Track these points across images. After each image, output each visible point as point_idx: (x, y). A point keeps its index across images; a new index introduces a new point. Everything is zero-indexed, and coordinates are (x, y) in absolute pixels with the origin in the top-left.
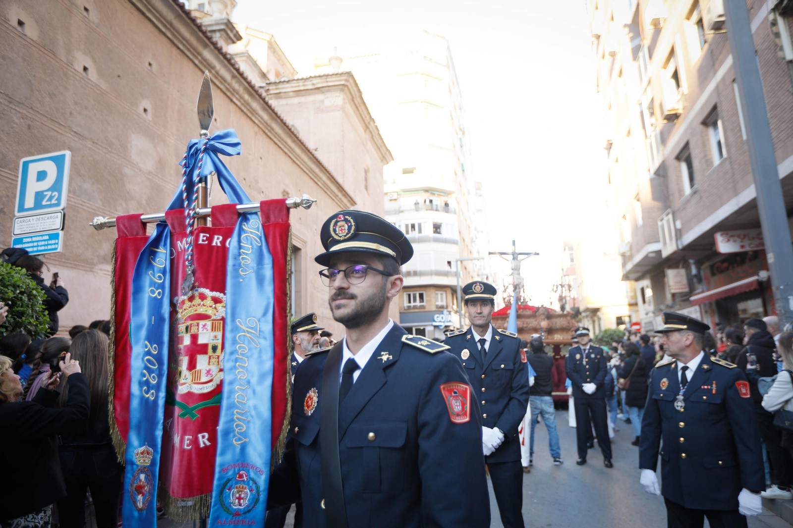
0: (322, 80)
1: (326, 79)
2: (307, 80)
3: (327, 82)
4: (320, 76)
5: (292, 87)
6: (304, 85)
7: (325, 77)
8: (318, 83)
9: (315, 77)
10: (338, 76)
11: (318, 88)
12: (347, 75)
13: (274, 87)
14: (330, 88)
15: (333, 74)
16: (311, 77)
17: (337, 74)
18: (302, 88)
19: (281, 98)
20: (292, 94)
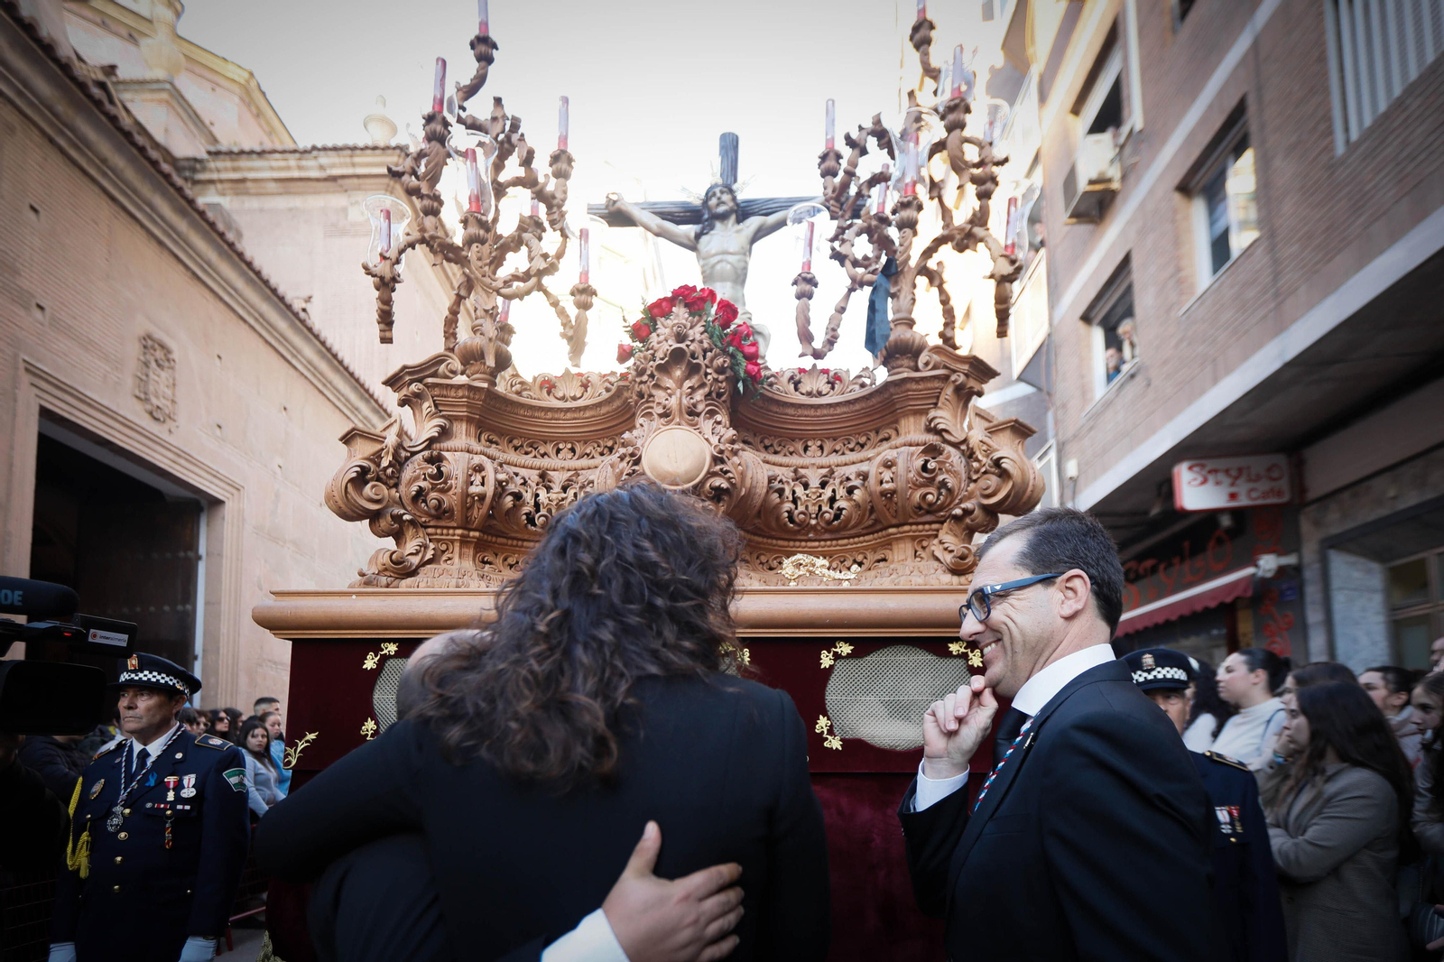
0: (342, 160)
1: (351, 156)
2: (306, 155)
3: (353, 165)
4: (335, 149)
5: (272, 169)
6: (300, 168)
7: (349, 152)
8: (333, 166)
9: (325, 149)
10: (378, 152)
11: (333, 179)
12: (398, 151)
13: (229, 164)
14: (361, 181)
15: (367, 148)
16: (314, 148)
17: (375, 148)
18: (296, 174)
19: (247, 193)
20: (272, 186)
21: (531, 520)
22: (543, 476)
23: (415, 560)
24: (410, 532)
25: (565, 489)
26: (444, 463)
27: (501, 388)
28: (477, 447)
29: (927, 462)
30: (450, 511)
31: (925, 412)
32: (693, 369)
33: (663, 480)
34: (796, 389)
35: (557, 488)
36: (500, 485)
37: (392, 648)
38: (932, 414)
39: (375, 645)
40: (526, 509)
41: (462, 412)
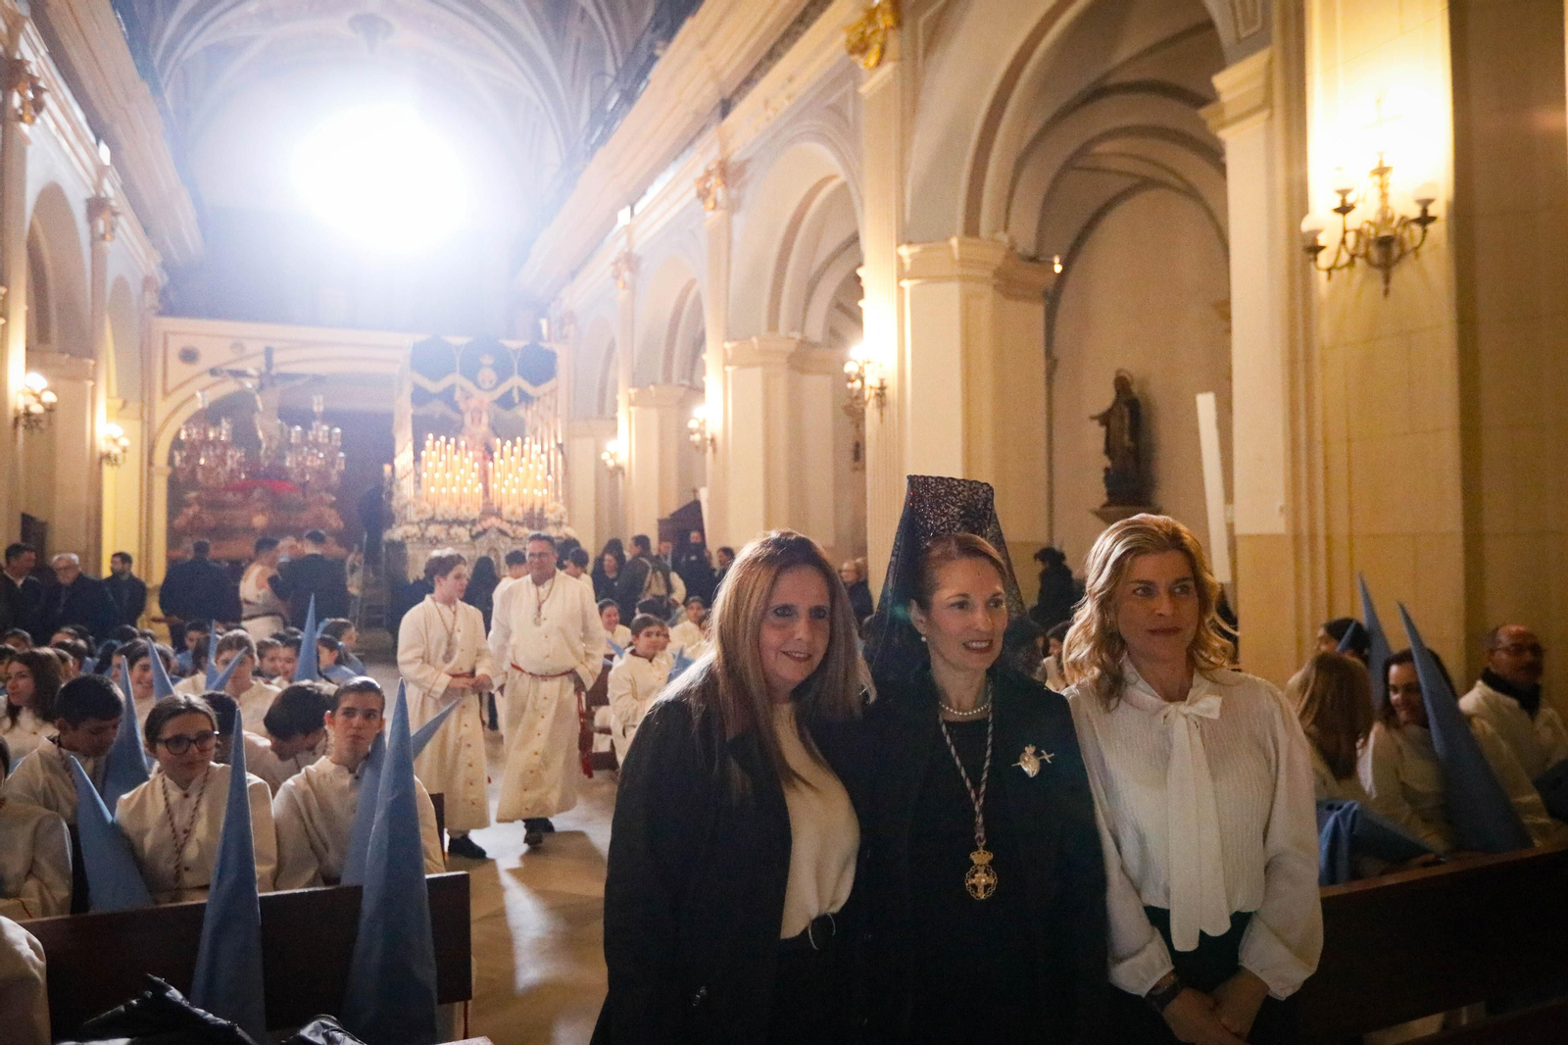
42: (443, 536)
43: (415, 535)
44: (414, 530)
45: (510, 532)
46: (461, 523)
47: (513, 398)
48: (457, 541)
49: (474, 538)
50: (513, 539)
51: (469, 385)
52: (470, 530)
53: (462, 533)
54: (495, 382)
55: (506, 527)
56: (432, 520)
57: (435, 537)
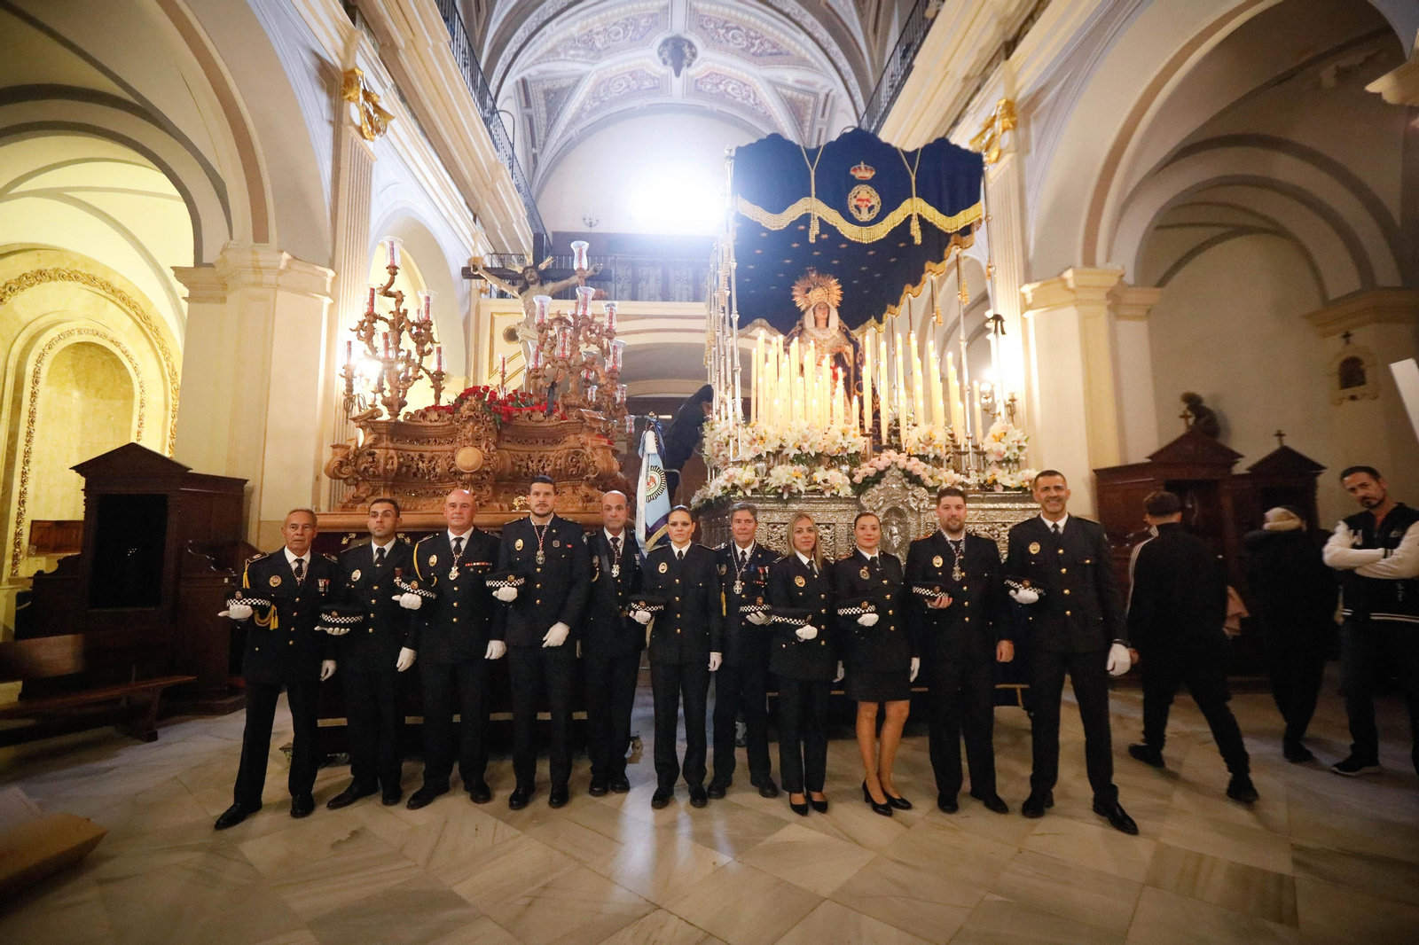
21: (415, 474)
22: (421, 456)
23: (364, 495)
24: (361, 484)
25: (430, 462)
26: (376, 456)
27: (401, 418)
28: (391, 445)
29: (573, 458)
30: (379, 475)
31: (578, 434)
32: (477, 422)
33: (464, 468)
34: (530, 419)
35: (427, 462)
36: (401, 465)
37: (354, 536)
38: (579, 436)
39: (346, 534)
40: (413, 471)
41: (385, 431)
42: (801, 486)
43: (747, 485)
44: (745, 475)
45: (925, 476)
46: (833, 461)
47: (912, 238)
48: (828, 495)
49: (860, 488)
50: (931, 490)
51: (833, 218)
52: (851, 475)
53: (837, 478)
54: (877, 210)
55: (917, 467)
56: (778, 455)
57: (788, 487)
